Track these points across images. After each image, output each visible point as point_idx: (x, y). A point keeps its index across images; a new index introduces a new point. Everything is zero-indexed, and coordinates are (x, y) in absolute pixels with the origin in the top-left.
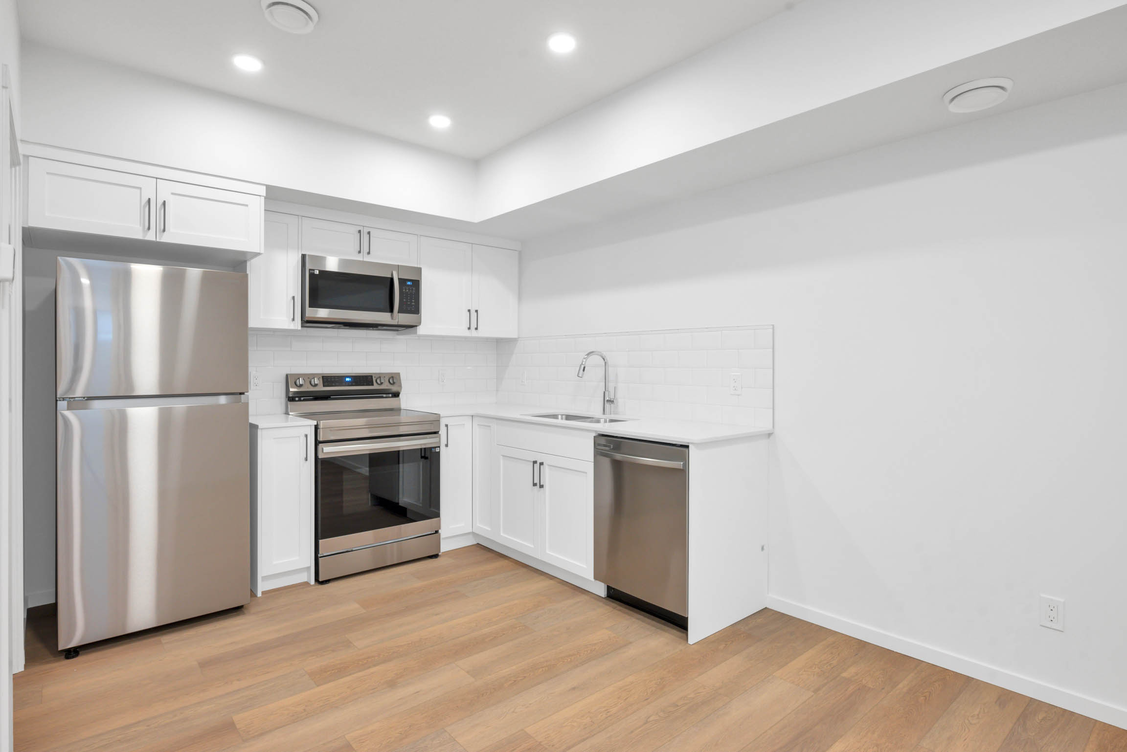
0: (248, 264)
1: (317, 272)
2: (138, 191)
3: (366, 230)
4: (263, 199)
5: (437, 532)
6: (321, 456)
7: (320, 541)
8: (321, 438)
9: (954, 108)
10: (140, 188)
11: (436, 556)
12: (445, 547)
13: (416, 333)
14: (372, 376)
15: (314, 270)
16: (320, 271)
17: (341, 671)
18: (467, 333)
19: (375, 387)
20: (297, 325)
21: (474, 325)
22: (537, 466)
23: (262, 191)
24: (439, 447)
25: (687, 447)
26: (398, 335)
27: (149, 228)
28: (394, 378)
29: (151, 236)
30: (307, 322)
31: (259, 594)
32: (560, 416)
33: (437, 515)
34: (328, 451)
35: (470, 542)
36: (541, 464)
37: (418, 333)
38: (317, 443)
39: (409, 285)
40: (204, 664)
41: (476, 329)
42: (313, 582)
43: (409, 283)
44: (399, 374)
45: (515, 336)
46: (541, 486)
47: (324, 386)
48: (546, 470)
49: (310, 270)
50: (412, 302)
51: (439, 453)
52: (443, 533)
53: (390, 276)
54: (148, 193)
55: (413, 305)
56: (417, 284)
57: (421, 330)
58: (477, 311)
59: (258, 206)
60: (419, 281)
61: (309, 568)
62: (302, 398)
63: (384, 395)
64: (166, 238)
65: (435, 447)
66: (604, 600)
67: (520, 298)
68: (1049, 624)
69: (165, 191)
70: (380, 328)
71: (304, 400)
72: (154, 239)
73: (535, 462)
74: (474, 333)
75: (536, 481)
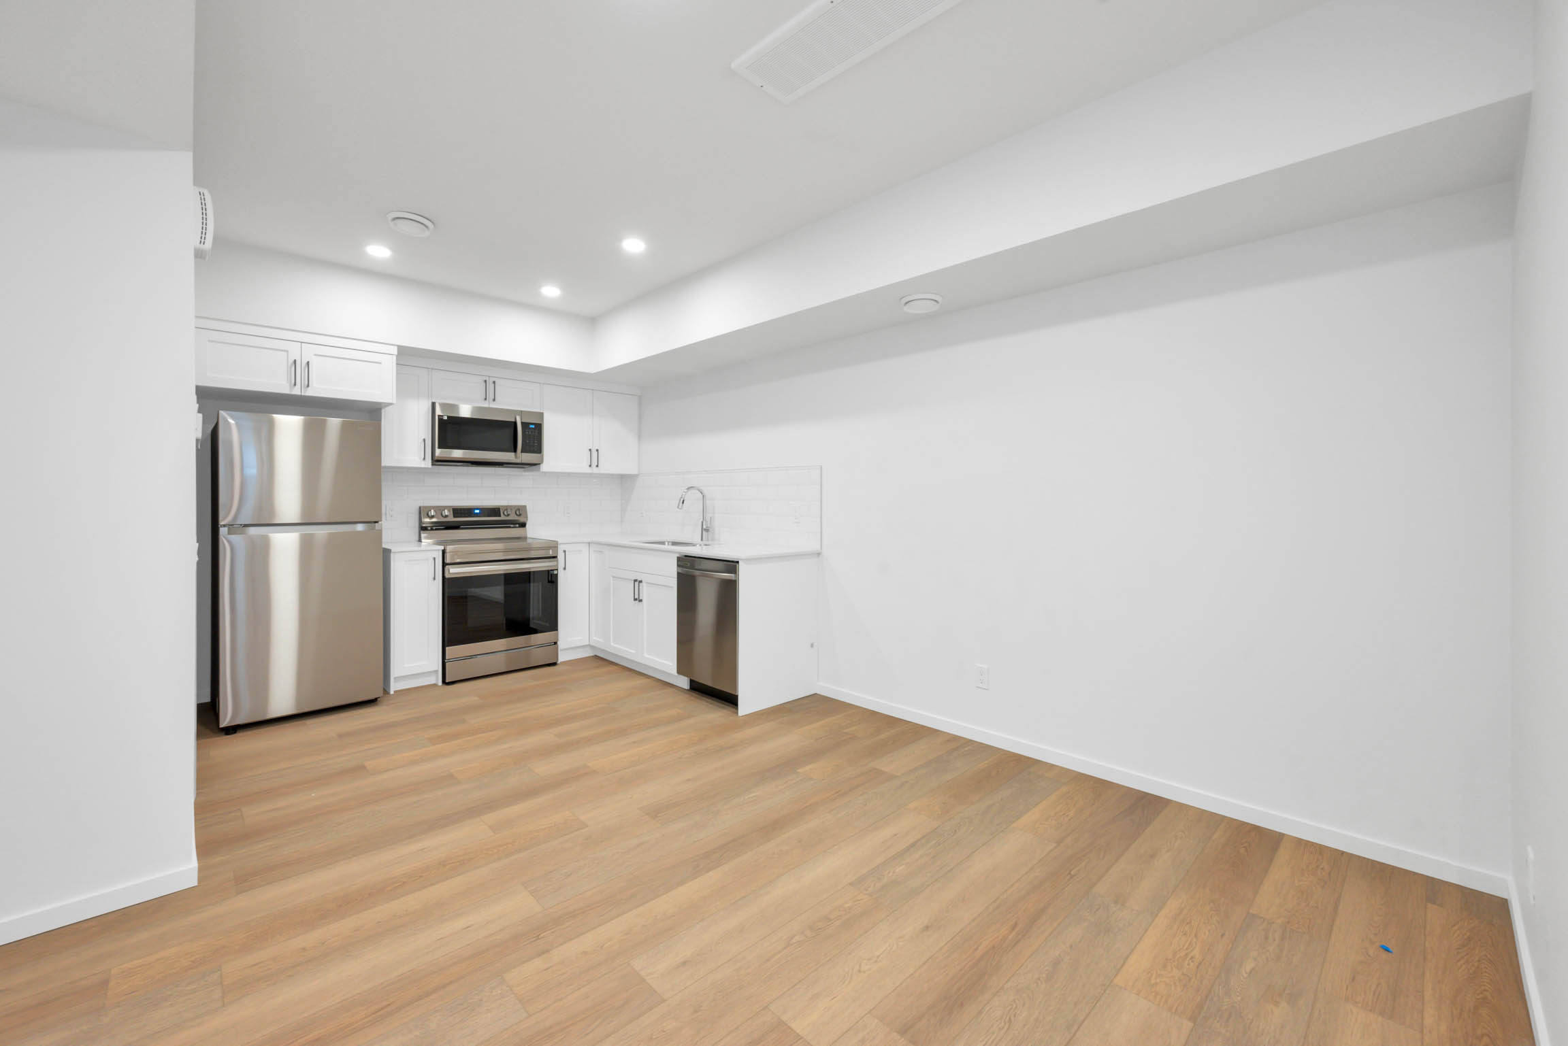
0: (383, 411)
1: (446, 418)
2: (286, 353)
3: (492, 380)
4: (395, 358)
5: (555, 643)
6: (447, 576)
7: (447, 648)
8: (448, 560)
9: (907, 309)
10: (287, 351)
11: (554, 664)
12: (562, 657)
13: (539, 470)
14: (499, 509)
15: (442, 416)
16: (448, 417)
18: (589, 470)
19: (502, 518)
20: (428, 463)
21: (595, 463)
22: (637, 583)
23: (395, 351)
24: (557, 570)
25: (738, 562)
26: (525, 471)
27: (295, 385)
28: (521, 510)
29: (296, 391)
30: (436, 461)
31: (392, 692)
32: (667, 543)
33: (557, 630)
34: (454, 571)
35: (588, 653)
36: (641, 582)
37: (541, 470)
38: (444, 565)
39: (532, 428)
41: (597, 466)
42: (440, 683)
43: (531, 426)
44: (525, 507)
45: (635, 472)
46: (641, 601)
47: (454, 517)
48: (644, 586)
49: (439, 416)
50: (534, 443)
51: (557, 574)
52: (561, 645)
53: (513, 420)
54: (295, 355)
55: (537, 446)
56: (539, 427)
57: (545, 467)
58: (597, 450)
59: (390, 363)
60: (541, 424)
61: (436, 672)
62: (434, 528)
63: (512, 526)
64: (310, 392)
65: (554, 570)
66: (688, 692)
67: (640, 437)
68: (981, 685)
69: (309, 354)
70: (505, 465)
71: (436, 529)
72: (299, 393)
73: (635, 581)
74: (595, 470)
75: (637, 597)
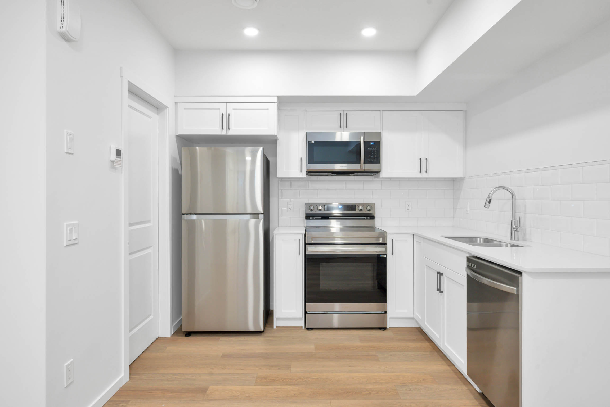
1: (313, 142)
2: (218, 111)
3: (345, 112)
4: (276, 104)
5: (386, 312)
6: (308, 253)
7: (306, 303)
8: (308, 242)
10: (219, 109)
11: (385, 329)
12: (391, 324)
13: (379, 176)
14: (355, 205)
15: (311, 141)
16: (314, 141)
17: (270, 381)
18: (419, 175)
19: (357, 212)
20: (303, 175)
21: (424, 169)
22: (439, 275)
23: (276, 99)
24: (386, 254)
25: (520, 273)
26: (375, 178)
27: (223, 128)
28: (370, 206)
29: (224, 133)
30: (310, 173)
31: (275, 327)
33: (385, 301)
34: (311, 249)
36: (441, 274)
37: (381, 176)
38: (306, 244)
39: (372, 145)
40: (224, 356)
41: (426, 172)
42: (304, 328)
43: (372, 143)
44: (374, 204)
45: (462, 176)
46: (442, 292)
47: (325, 211)
48: (444, 279)
49: (309, 141)
50: (375, 156)
51: (386, 258)
52: (390, 314)
53: (360, 140)
54: (223, 111)
55: (375, 158)
56: (378, 143)
57: (384, 174)
58: (427, 159)
59: (273, 108)
60: (379, 141)
61: (301, 319)
62: (314, 218)
63: (365, 218)
64: (231, 133)
65: (383, 254)
69: (229, 109)
70: (355, 174)
71: (316, 219)
72: (226, 134)
73: (438, 272)
74: (425, 175)
75: (439, 288)
